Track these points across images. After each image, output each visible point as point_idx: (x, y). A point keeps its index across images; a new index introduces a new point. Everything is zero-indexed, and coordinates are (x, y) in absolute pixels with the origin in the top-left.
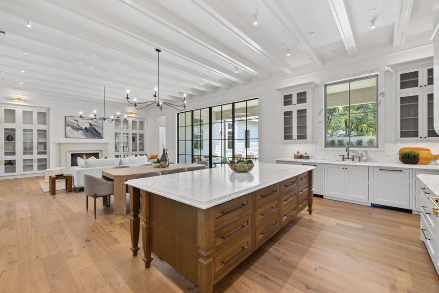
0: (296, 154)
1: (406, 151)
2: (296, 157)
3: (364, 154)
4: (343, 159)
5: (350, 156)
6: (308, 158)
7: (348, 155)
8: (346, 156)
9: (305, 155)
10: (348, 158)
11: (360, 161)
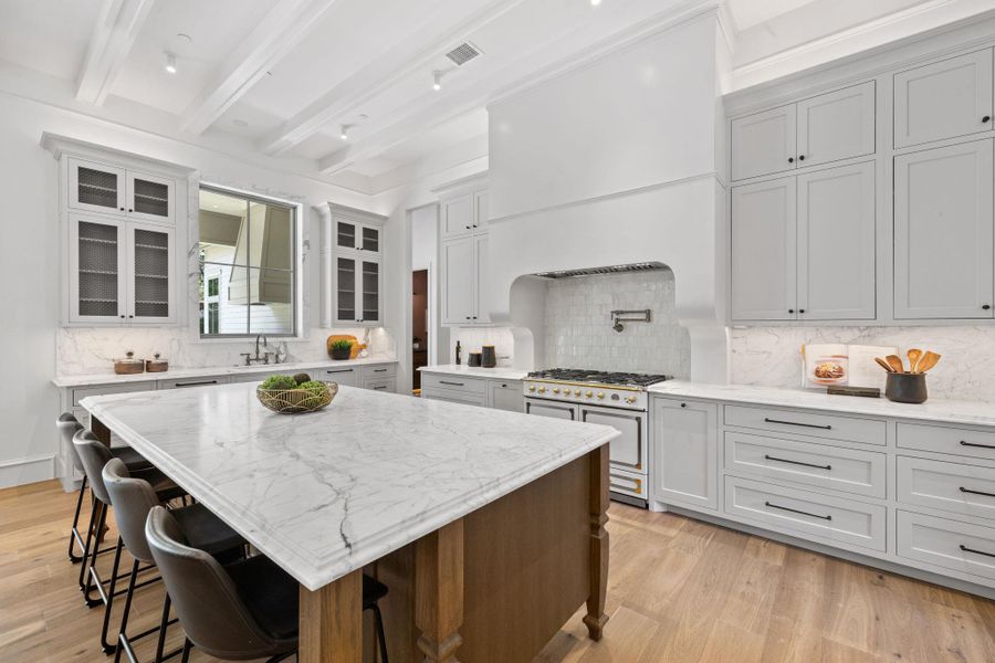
0: (125, 360)
1: (334, 341)
2: (121, 369)
3: (282, 350)
4: (248, 362)
5: (261, 356)
6: (164, 367)
7: (257, 353)
8: (253, 356)
9: (154, 361)
10: (257, 359)
11: (277, 362)
